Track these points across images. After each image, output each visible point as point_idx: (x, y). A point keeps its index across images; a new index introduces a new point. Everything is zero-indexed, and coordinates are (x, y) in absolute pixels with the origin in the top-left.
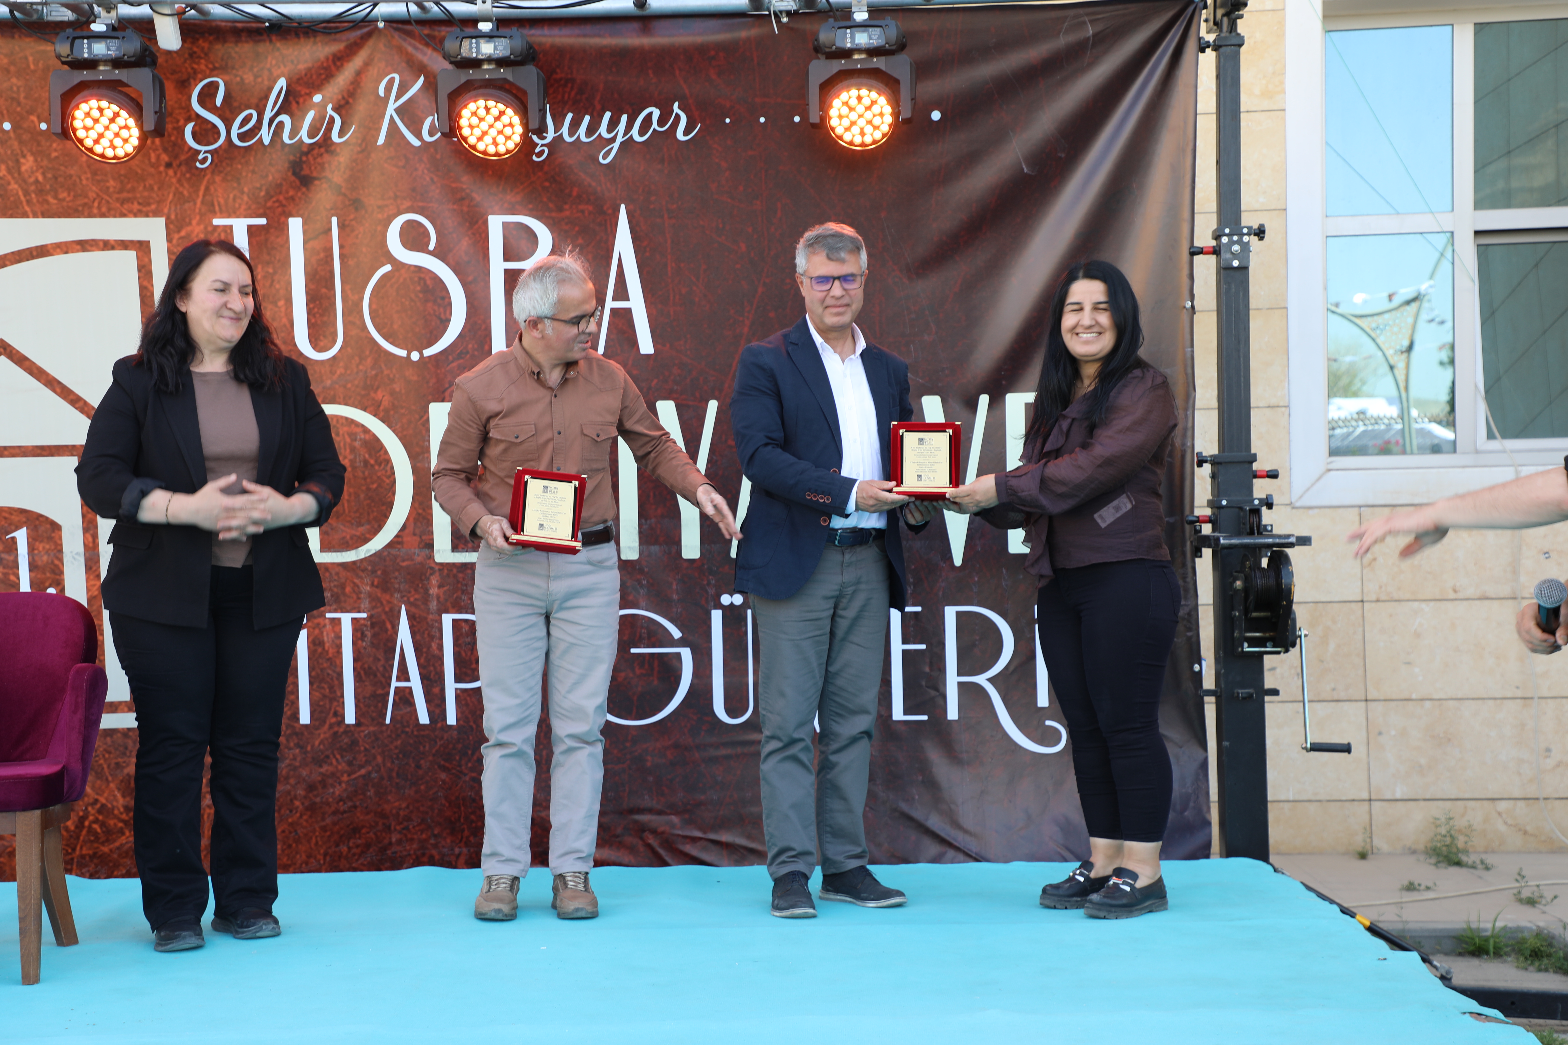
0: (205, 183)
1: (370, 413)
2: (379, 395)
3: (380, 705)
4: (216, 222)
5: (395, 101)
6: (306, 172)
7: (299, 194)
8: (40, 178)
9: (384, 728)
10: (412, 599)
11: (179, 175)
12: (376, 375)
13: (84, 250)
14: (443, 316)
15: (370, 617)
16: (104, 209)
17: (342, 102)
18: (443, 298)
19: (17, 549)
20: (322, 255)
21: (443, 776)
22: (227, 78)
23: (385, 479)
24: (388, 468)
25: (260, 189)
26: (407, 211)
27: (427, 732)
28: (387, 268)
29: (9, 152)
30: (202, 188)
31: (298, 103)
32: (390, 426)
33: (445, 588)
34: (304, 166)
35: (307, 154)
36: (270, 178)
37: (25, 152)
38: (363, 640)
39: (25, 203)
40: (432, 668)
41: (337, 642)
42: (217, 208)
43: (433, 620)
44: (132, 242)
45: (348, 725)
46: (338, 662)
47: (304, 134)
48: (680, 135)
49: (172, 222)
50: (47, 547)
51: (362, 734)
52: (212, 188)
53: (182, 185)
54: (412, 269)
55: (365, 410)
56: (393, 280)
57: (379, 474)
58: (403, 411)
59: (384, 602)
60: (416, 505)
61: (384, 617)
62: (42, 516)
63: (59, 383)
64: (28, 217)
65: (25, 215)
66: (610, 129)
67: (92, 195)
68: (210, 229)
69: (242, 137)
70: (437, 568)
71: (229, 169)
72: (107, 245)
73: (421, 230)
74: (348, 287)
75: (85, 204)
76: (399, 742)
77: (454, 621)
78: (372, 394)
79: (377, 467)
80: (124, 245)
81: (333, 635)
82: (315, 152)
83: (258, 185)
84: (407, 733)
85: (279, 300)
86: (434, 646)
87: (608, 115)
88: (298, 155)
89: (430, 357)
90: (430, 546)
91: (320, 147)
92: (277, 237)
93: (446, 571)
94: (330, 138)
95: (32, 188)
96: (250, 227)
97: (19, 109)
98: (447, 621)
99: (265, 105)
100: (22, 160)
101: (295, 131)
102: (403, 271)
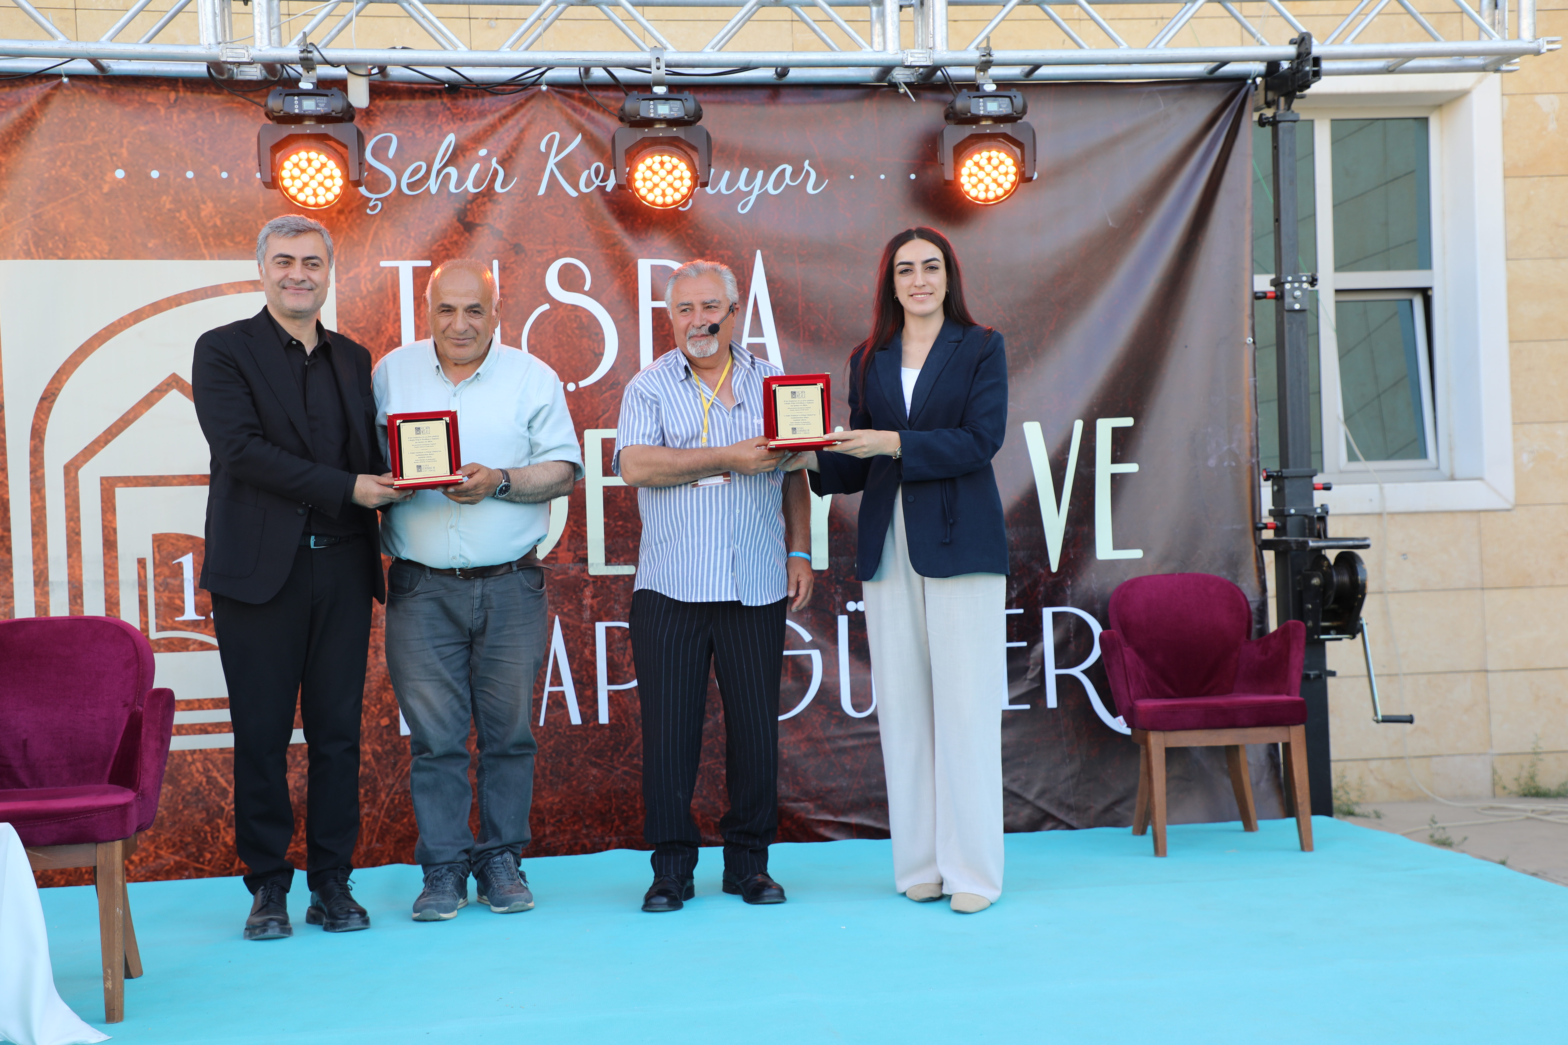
0: (374, 228)
4: (383, 264)
5: (556, 156)
6: (469, 218)
7: (462, 239)
8: (219, 223)
10: (565, 610)
11: (349, 220)
14: (597, 351)
17: (506, 156)
18: (597, 334)
19: (185, 573)
21: (594, 771)
22: (400, 133)
25: (426, 234)
26: (565, 256)
27: (579, 732)
28: (546, 307)
29: (190, 199)
30: (372, 233)
31: (464, 156)
33: (599, 599)
34: (469, 213)
35: (471, 202)
36: (436, 224)
37: (206, 198)
39: (202, 246)
40: (584, 673)
42: (384, 251)
43: (586, 628)
47: (469, 184)
48: (810, 190)
52: (380, 233)
53: (354, 234)
54: (569, 307)
56: (551, 318)
60: (571, 523)
64: (205, 259)
65: (202, 257)
66: (747, 185)
68: (377, 270)
69: (411, 186)
70: (591, 580)
71: (397, 215)
73: (578, 273)
76: (552, 743)
77: (607, 628)
82: (479, 201)
83: (424, 231)
84: (560, 733)
86: (587, 652)
87: (746, 171)
88: (463, 203)
89: (585, 387)
90: (584, 560)
91: (484, 196)
93: (599, 583)
94: (493, 188)
95: (211, 232)
96: (415, 269)
97: (202, 159)
98: (600, 628)
99: (434, 159)
100: (202, 206)
101: (460, 182)
102: (560, 310)
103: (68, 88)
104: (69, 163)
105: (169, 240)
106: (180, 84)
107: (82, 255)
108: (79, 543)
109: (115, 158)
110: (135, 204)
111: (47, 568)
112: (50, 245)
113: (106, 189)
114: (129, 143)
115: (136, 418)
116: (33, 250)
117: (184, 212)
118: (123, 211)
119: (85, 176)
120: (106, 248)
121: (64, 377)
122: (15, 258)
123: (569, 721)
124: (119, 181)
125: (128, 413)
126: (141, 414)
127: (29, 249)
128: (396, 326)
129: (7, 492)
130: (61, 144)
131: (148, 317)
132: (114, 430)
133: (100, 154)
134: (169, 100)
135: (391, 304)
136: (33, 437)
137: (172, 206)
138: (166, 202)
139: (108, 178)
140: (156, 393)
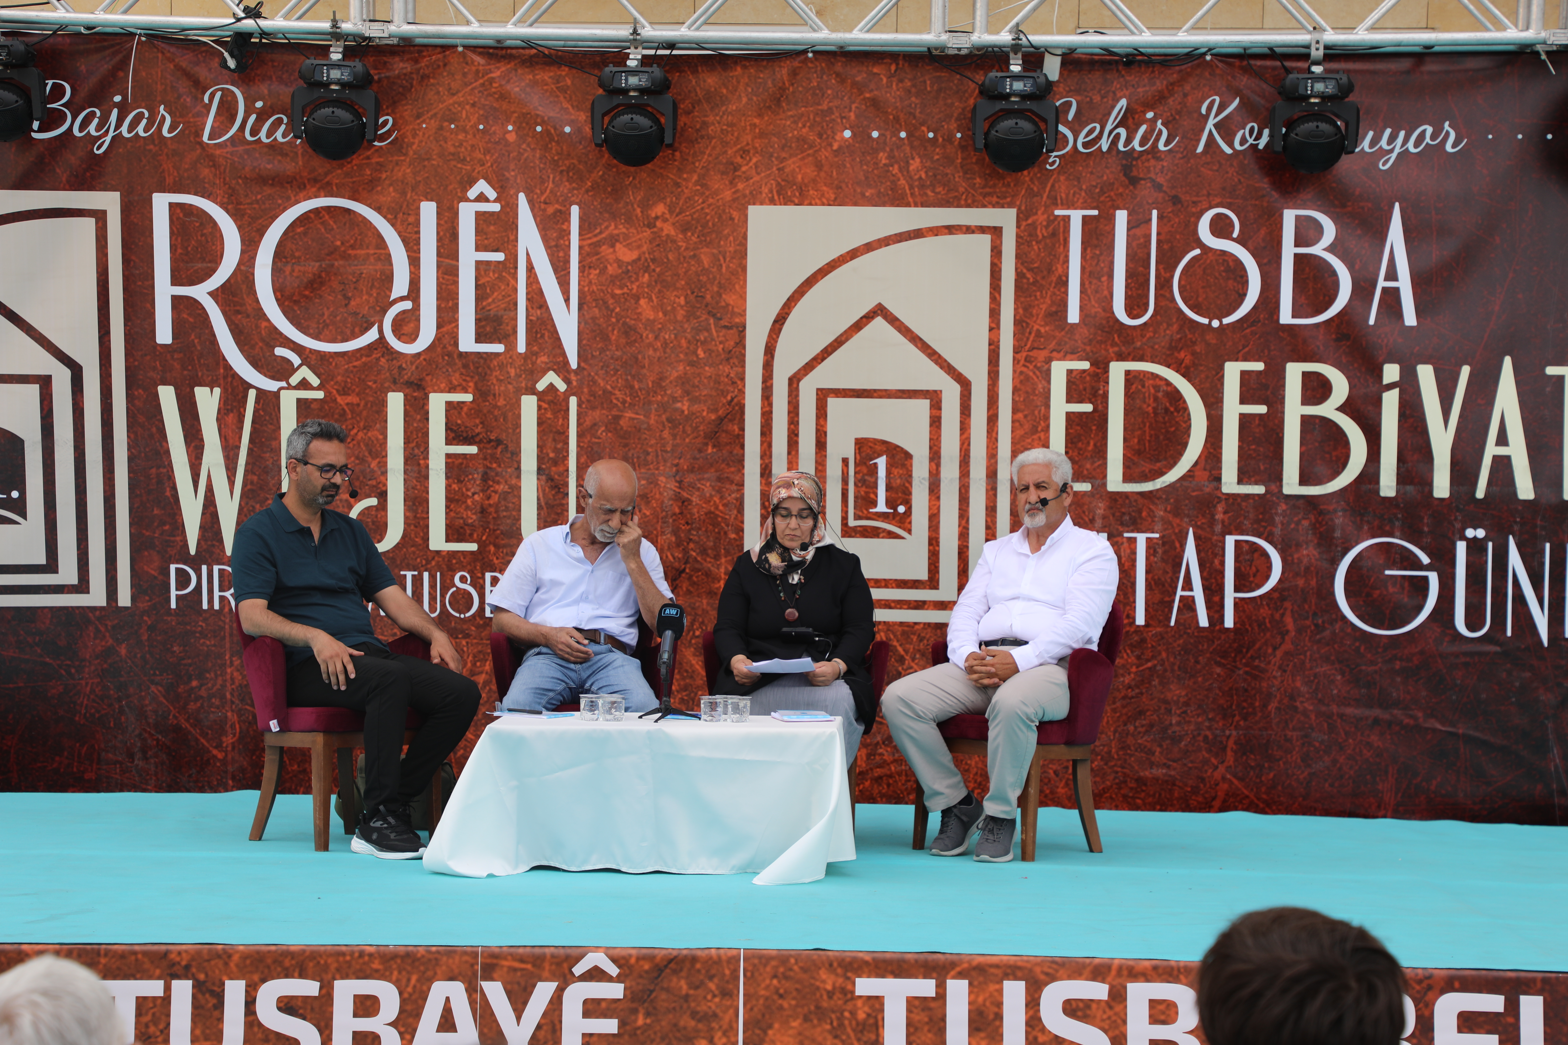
0: (1051, 181)
1: (1173, 369)
2: (1182, 355)
3: (1166, 610)
4: (1058, 212)
5: (1215, 118)
6: (1134, 173)
7: (1127, 191)
8: (923, 176)
9: (1169, 629)
10: (1199, 523)
11: (1031, 174)
12: (1181, 339)
13: (951, 233)
14: (1241, 291)
15: (1161, 537)
16: (969, 201)
17: (1171, 119)
18: (1242, 277)
19: (877, 473)
20: (1142, 240)
21: (1218, 670)
22: (1079, 98)
23: (1182, 424)
24: (1186, 415)
25: (1096, 187)
26: (1217, 206)
27: (1206, 634)
28: (1197, 251)
29: (902, 155)
30: (1049, 185)
31: (1134, 119)
32: (1189, 381)
33: (1230, 514)
34: (1134, 169)
35: (1137, 159)
36: (1105, 178)
37: (914, 155)
38: (1155, 556)
39: (909, 195)
40: (1213, 581)
41: (1133, 557)
42: (1059, 201)
43: (1216, 541)
44: (988, 227)
45: (1138, 626)
46: (1132, 574)
47: (1136, 144)
48: (1449, 148)
49: (1022, 212)
50: (901, 472)
51: (1150, 634)
52: (1057, 185)
53: (1033, 183)
54: (1218, 252)
55: (1168, 367)
56: (1202, 262)
57: (1177, 419)
58: (1202, 368)
59: (1175, 525)
60: (1208, 446)
61: (1173, 537)
62: (898, 447)
63: (921, 339)
64: (910, 206)
65: (908, 205)
66: (1389, 143)
67: (961, 190)
68: (1052, 218)
69: (1086, 145)
70: (1223, 497)
71: (1072, 170)
72: (969, 230)
73: (1228, 221)
74: (1161, 267)
75: (956, 197)
76: (1181, 641)
77: (1236, 541)
78: (1176, 354)
79: (1175, 414)
80: (982, 230)
81: (1128, 551)
82: (1144, 158)
83: (1094, 183)
84: (1188, 634)
85: (1103, 276)
86: (1216, 562)
87: (1388, 131)
88: (1130, 160)
89: (1228, 325)
90: (1218, 479)
91: (1148, 154)
92: (1105, 225)
93: (1231, 500)
94: (1157, 147)
95: (917, 183)
96: (1084, 217)
97: (914, 121)
98: (1230, 541)
99: (1107, 121)
100: (911, 162)
101: (1129, 141)
102: (1210, 254)
103: (812, 62)
104: (808, 124)
105: (882, 190)
106: (901, 58)
107: (813, 202)
108: (797, 443)
109: (844, 121)
110: (858, 159)
111: (771, 463)
112: (789, 194)
113: (835, 147)
114: (857, 108)
115: (847, 340)
116: (776, 197)
117: (896, 167)
118: (848, 165)
119: (820, 136)
120: (833, 196)
121: (793, 304)
122: (762, 204)
123: (1197, 622)
124: (847, 140)
125: (841, 335)
126: (852, 336)
127: (773, 197)
128: (1065, 267)
129: (744, 398)
130: (803, 109)
131: (862, 255)
132: (829, 349)
133: (833, 117)
134: (890, 70)
135: (1062, 247)
136: (766, 353)
137: (887, 161)
138: (883, 158)
139: (837, 138)
140: (864, 320)
